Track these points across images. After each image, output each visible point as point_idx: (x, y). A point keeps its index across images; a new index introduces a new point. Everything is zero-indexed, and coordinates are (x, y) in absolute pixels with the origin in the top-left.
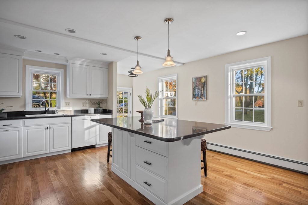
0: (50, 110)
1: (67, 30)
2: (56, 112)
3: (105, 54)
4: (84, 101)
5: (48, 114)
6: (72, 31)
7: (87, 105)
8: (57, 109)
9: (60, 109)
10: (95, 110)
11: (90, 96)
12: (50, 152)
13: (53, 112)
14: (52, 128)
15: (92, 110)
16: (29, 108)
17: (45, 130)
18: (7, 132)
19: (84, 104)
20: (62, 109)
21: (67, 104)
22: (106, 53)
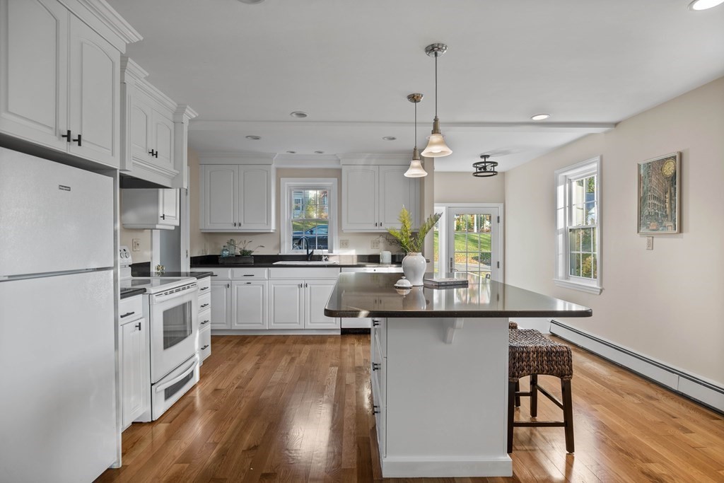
0: (314, 254)
1: (294, 115)
2: (324, 258)
3: (394, 139)
4: (375, 238)
5: (311, 260)
6: (302, 115)
7: (381, 245)
8: (329, 252)
9: (332, 253)
10: (392, 256)
11: (381, 228)
12: (306, 328)
13: (319, 258)
14: (309, 286)
15: (386, 256)
16: (287, 249)
17: (298, 289)
18: (249, 286)
19: (375, 244)
20: (335, 252)
21: (344, 244)
22: (393, 137)
